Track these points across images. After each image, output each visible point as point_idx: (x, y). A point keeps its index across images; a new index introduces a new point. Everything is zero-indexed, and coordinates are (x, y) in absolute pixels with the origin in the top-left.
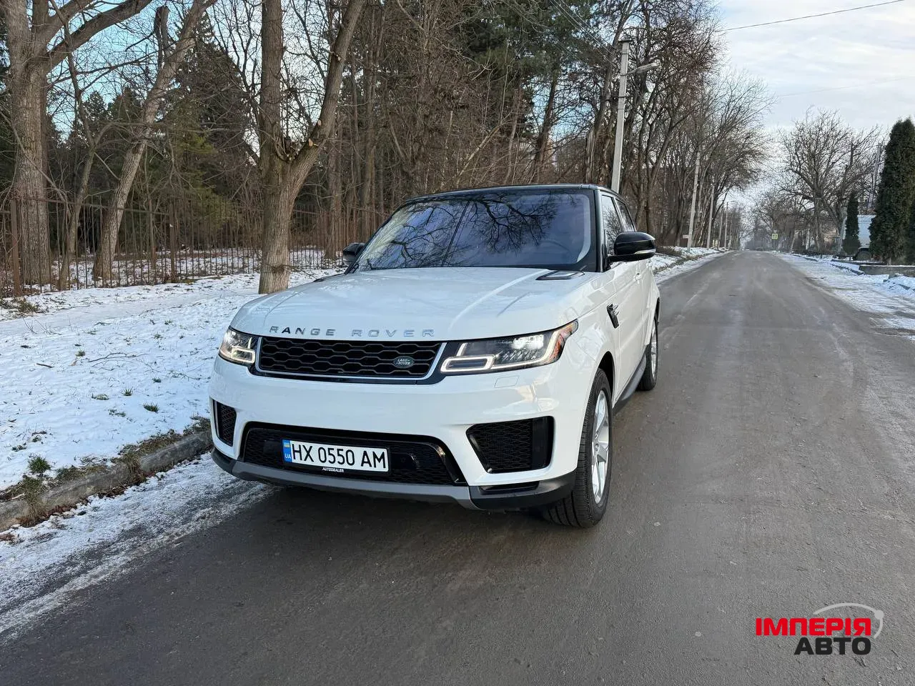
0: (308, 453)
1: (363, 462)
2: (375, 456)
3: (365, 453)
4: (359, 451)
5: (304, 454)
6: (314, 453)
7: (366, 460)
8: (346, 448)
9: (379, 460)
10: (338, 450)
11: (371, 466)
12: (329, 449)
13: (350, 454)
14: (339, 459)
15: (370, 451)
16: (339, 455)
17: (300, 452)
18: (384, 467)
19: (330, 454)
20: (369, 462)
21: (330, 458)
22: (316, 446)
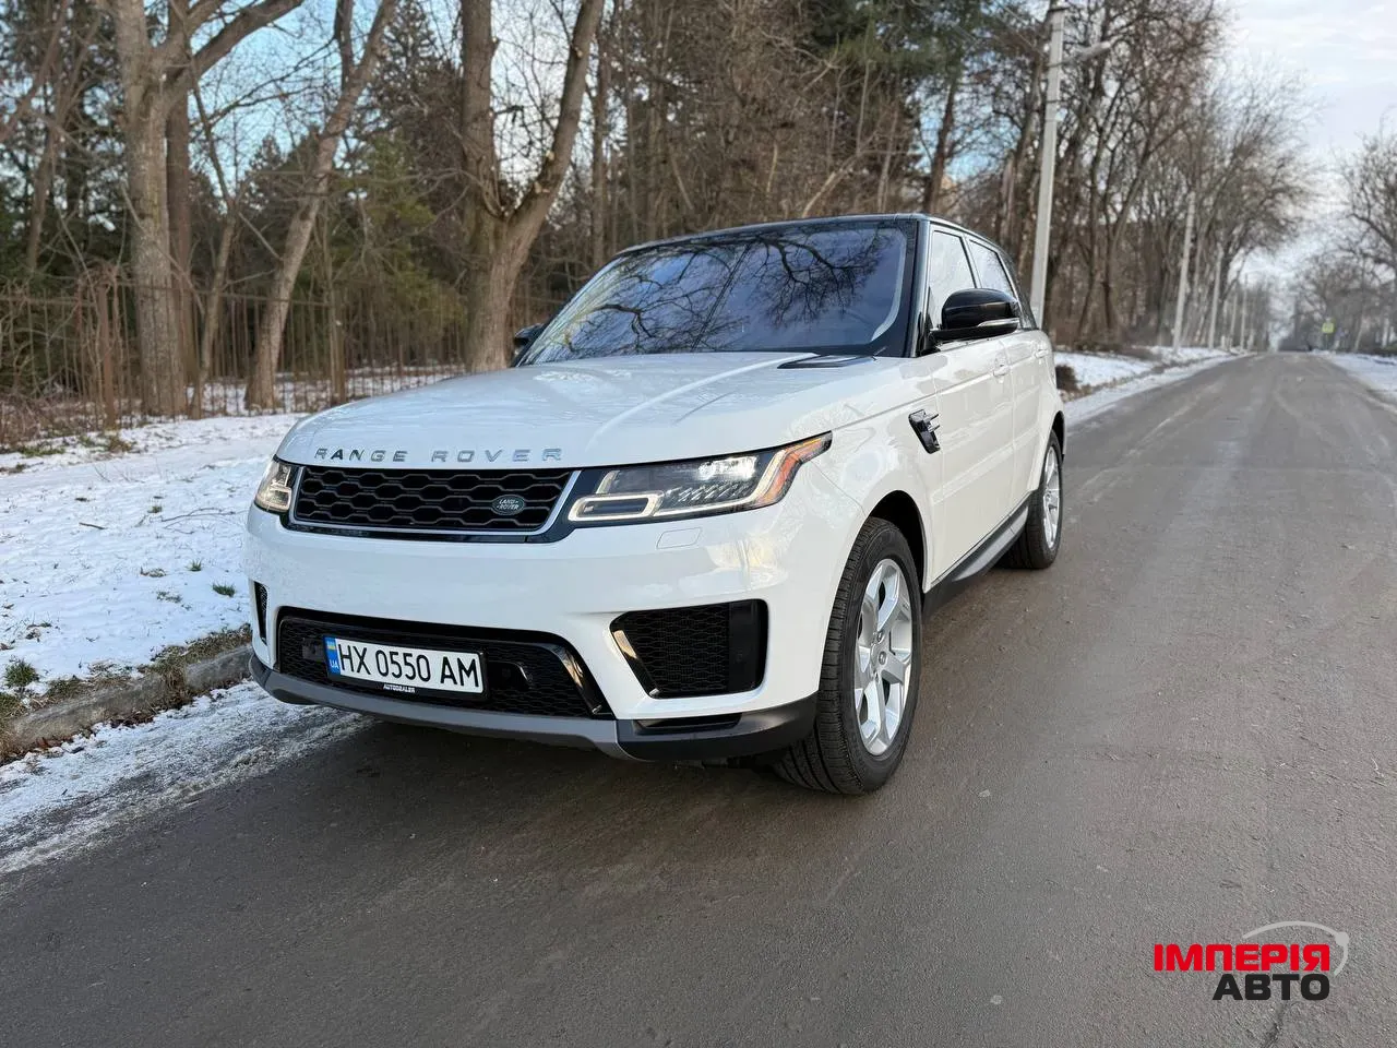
0: (362, 658)
1: (444, 676)
2: (461, 666)
3: (446, 662)
4: (435, 657)
5: (356, 661)
6: (370, 660)
7: (447, 673)
8: (416, 652)
9: (468, 674)
10: (405, 655)
11: (455, 683)
12: (392, 654)
13: (422, 661)
14: (408, 671)
15: (453, 657)
16: (407, 664)
17: (349, 657)
18: (477, 685)
19: (393, 662)
20: (452, 676)
21: (394, 669)
22: (372, 648)
